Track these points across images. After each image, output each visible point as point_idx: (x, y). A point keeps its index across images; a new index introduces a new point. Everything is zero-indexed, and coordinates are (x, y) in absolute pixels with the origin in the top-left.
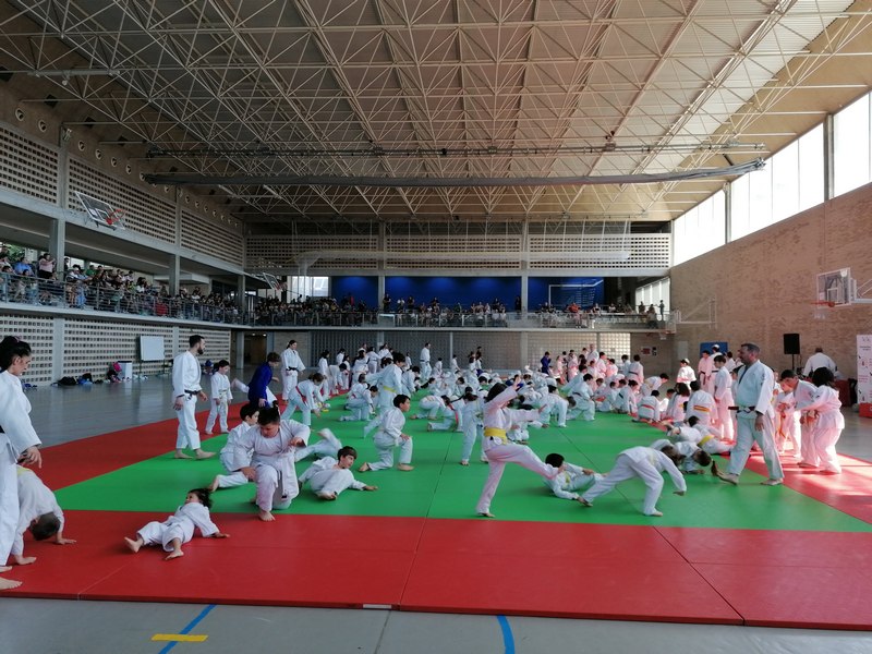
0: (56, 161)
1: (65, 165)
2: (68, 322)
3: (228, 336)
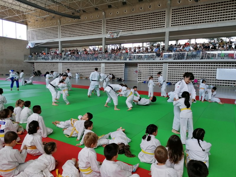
0: (165, 14)
1: (169, 13)
2: (170, 64)
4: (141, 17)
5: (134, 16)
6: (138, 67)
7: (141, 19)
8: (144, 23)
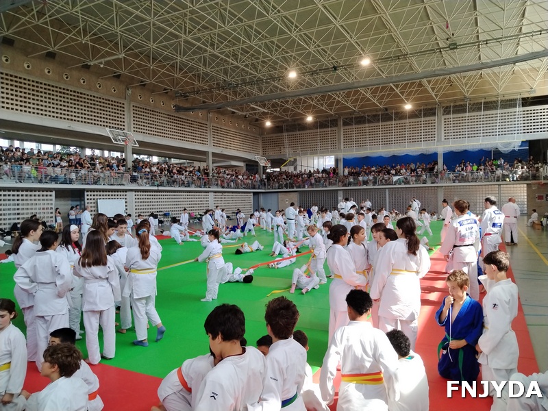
0: (123, 108)
1: (129, 109)
2: (137, 193)
3: (251, 196)
4: (85, 98)
5: (71, 91)
6: (86, 197)
7: (85, 102)
8: (91, 112)
